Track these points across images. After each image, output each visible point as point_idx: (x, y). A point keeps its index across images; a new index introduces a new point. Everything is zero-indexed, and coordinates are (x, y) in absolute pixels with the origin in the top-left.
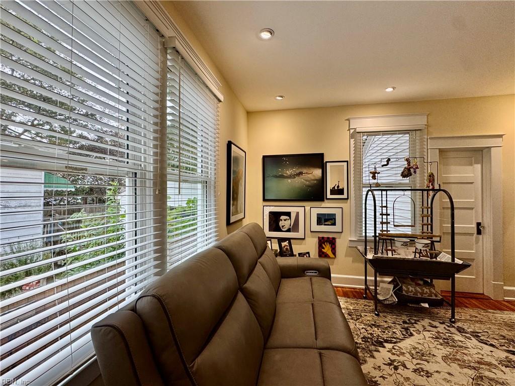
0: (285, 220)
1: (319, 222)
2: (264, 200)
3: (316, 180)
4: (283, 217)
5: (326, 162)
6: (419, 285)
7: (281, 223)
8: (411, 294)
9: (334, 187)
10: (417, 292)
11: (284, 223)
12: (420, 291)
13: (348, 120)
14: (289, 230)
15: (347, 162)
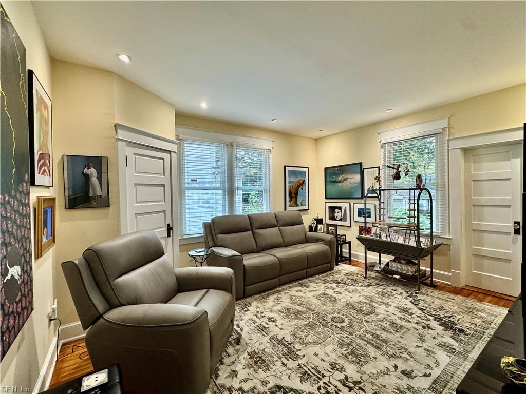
0: (338, 212)
1: (359, 215)
2: (326, 198)
3: (357, 183)
4: (337, 210)
5: (364, 169)
6: (401, 263)
7: (336, 215)
8: (394, 269)
9: (370, 188)
10: (398, 268)
11: (338, 214)
12: (400, 267)
13: (379, 134)
14: (340, 220)
15: (379, 167)
